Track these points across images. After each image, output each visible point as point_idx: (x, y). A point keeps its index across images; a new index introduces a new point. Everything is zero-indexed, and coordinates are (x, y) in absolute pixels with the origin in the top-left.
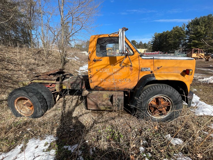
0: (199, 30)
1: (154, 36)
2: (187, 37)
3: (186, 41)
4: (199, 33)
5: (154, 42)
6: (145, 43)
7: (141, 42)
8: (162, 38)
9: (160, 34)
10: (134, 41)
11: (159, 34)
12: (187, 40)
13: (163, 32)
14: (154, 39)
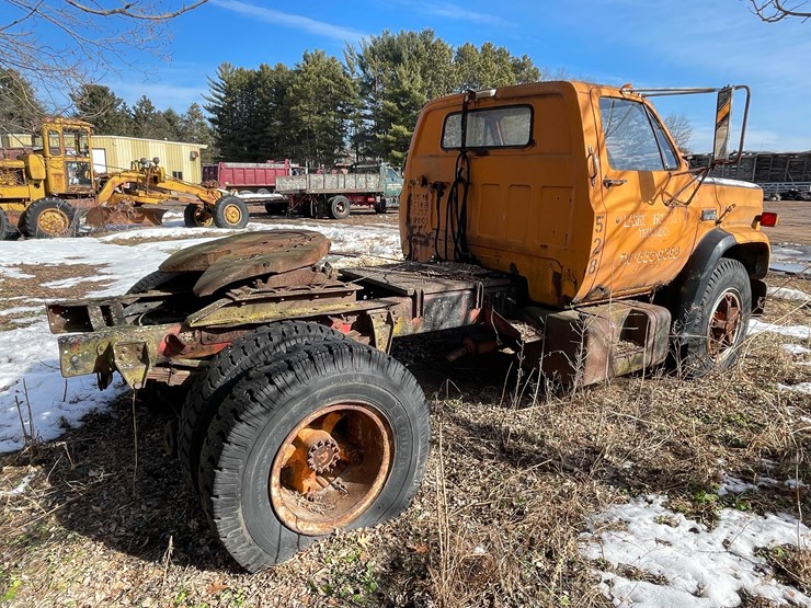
0: (406, 84)
1: (218, 81)
2: (366, 108)
3: (362, 122)
4: (405, 94)
5: (222, 109)
6: (169, 113)
7: (146, 103)
8: (259, 94)
9: (248, 75)
10: (104, 91)
11: (240, 71)
12: (367, 121)
13: (262, 67)
14: (223, 95)
